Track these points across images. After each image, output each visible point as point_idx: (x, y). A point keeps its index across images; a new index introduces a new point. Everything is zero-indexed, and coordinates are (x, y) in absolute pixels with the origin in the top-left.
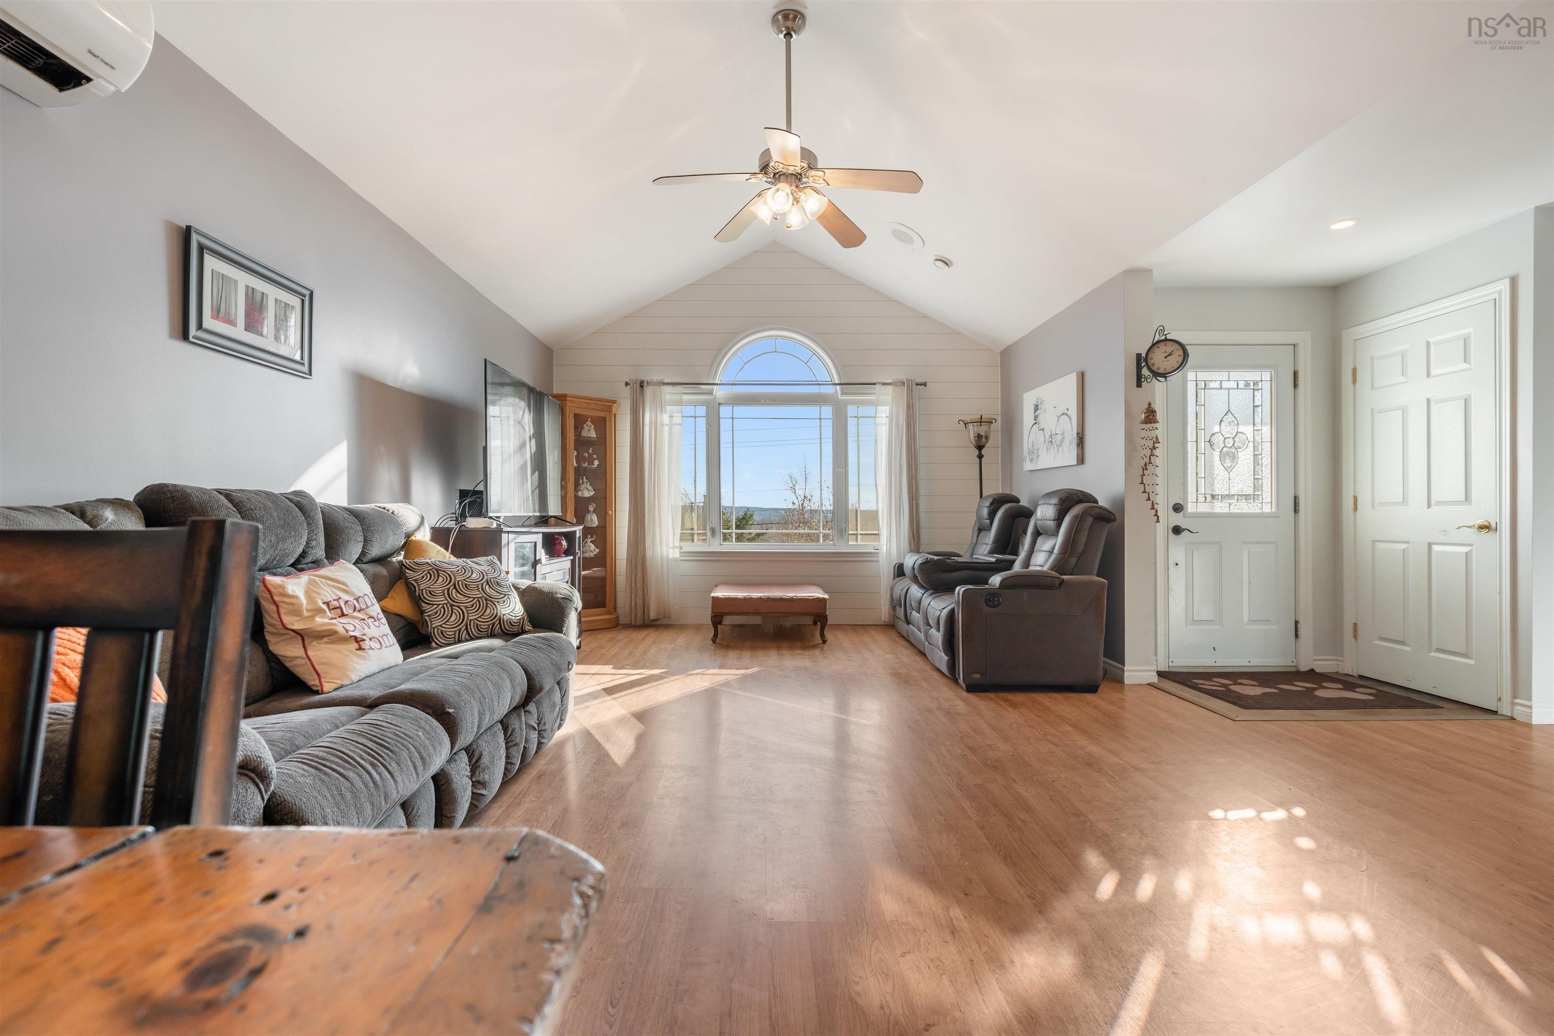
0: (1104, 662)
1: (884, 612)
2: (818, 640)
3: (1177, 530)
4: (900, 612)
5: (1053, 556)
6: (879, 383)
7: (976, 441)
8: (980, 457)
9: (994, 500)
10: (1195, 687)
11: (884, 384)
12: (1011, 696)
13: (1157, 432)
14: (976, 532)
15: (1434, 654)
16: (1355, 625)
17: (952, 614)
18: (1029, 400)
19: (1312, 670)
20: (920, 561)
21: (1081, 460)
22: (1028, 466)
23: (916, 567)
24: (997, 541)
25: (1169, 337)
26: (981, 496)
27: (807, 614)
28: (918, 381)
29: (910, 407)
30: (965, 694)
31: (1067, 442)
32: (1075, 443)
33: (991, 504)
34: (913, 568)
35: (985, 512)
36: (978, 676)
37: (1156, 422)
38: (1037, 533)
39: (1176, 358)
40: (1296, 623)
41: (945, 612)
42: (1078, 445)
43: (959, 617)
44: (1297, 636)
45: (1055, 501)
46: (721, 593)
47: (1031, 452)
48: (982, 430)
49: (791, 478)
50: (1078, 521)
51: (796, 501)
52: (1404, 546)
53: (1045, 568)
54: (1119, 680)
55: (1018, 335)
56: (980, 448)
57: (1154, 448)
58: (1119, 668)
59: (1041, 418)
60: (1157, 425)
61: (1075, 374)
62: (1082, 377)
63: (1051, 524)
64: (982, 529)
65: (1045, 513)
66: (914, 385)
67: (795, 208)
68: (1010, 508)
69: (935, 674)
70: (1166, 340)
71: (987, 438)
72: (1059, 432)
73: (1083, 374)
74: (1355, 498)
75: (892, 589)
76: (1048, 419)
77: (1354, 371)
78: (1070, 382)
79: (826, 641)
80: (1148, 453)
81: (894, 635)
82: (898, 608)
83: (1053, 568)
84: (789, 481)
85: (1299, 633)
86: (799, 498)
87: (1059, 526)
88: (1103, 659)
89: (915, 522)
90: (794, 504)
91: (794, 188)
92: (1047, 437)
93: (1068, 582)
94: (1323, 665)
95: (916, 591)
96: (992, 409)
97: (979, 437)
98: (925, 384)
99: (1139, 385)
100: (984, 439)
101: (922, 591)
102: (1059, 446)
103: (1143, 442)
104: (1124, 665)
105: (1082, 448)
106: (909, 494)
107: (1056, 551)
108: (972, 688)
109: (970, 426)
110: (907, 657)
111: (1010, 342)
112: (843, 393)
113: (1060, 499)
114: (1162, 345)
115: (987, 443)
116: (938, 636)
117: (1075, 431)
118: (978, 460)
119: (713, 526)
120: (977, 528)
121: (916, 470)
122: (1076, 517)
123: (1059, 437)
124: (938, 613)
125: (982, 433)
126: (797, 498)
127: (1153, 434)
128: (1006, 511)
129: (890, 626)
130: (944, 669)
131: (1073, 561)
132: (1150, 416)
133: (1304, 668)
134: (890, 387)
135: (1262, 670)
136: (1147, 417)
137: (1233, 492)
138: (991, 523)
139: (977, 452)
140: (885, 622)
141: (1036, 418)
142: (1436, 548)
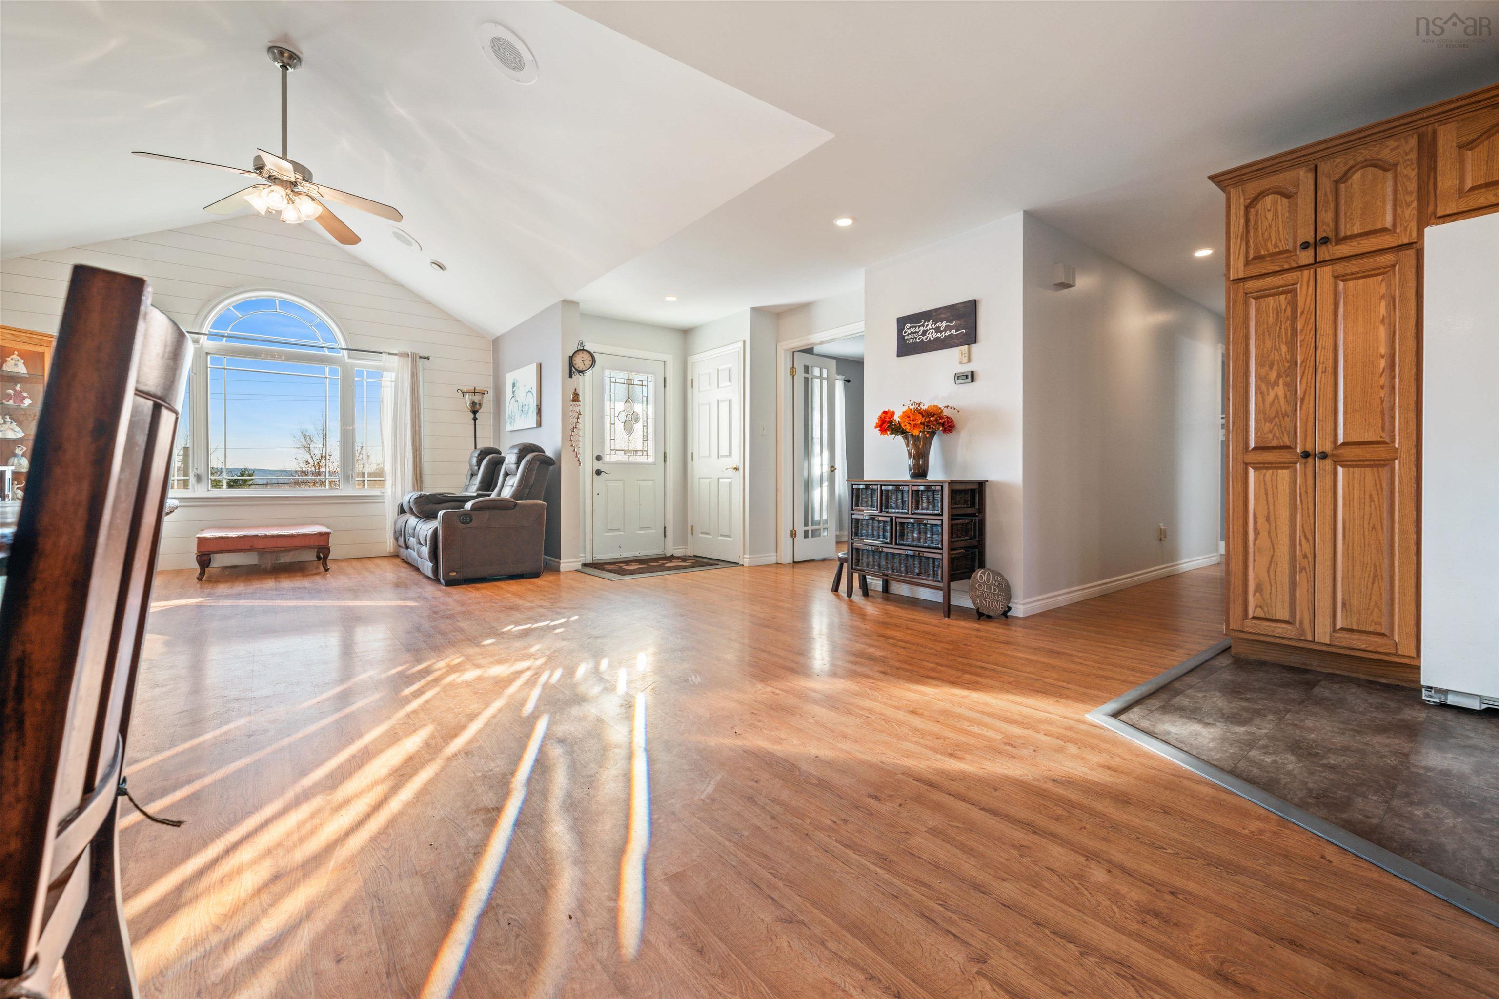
0: (544, 558)
1: (389, 544)
2: (322, 569)
3: (598, 472)
4: (401, 540)
5: (514, 488)
6: (385, 352)
7: (471, 407)
8: (475, 419)
9: (481, 451)
10: (604, 570)
11: (389, 354)
12: (478, 585)
13: (580, 408)
14: (469, 477)
15: (720, 538)
16: (692, 526)
17: (436, 531)
18: (509, 378)
19: (672, 555)
20: (415, 496)
21: (539, 424)
22: (509, 428)
23: (411, 501)
24: (482, 482)
25: (585, 348)
26: (476, 448)
27: (310, 548)
28: (423, 355)
29: (414, 375)
30: (444, 588)
31: (531, 410)
32: (535, 412)
33: (479, 455)
34: (409, 502)
35: (474, 461)
36: (454, 574)
37: (579, 401)
38: (507, 474)
39: (588, 363)
40: (665, 528)
41: (432, 530)
42: (537, 414)
43: (440, 532)
44: (665, 536)
45: (516, 451)
46: (208, 534)
47: (511, 417)
48: (477, 398)
49: (305, 436)
50: (530, 463)
51: (311, 461)
52: (710, 480)
53: (508, 497)
54: (556, 570)
55: (504, 330)
56: (475, 412)
57: (578, 418)
58: (557, 562)
59: (516, 393)
60: (580, 403)
61: (535, 365)
62: (540, 366)
63: (514, 467)
64: (473, 475)
65: (510, 459)
66: (418, 357)
67: (291, 206)
68: (493, 457)
69: (425, 580)
70: (583, 350)
71: (480, 405)
72: (527, 404)
73: (540, 365)
74: (692, 454)
75: (395, 524)
76: (521, 393)
77: (692, 380)
78: (532, 369)
79: (328, 569)
80: (575, 421)
81: (397, 561)
82: (400, 538)
83: (511, 497)
84: (303, 440)
85: (667, 533)
86: (314, 457)
87: (518, 468)
88: (543, 556)
89: (418, 470)
90: (307, 463)
91: (289, 191)
92: (520, 406)
93: (520, 504)
94: (678, 552)
95: (413, 521)
96: (485, 383)
97: (473, 404)
98: (428, 358)
99: (571, 376)
100: (478, 406)
101: (417, 520)
102: (527, 414)
103: (571, 413)
104: (560, 559)
105: (540, 416)
106: (413, 446)
107: (515, 485)
108: (450, 583)
109: (467, 395)
110: (405, 573)
111: (498, 334)
112: (350, 357)
113: (520, 450)
114: (580, 353)
115: (480, 408)
116: (425, 550)
117: (535, 404)
118: (473, 421)
119: (199, 472)
120: (470, 473)
121: (420, 427)
122: (528, 461)
123: (527, 407)
124: (425, 534)
125: (476, 401)
126: (312, 457)
127: (577, 409)
128: (489, 460)
129: (396, 556)
130: (430, 574)
131: (527, 491)
132: (576, 398)
133: (668, 555)
134: (396, 357)
135: (646, 558)
136: (573, 397)
137: (631, 449)
138: (479, 469)
139: (472, 415)
140: (390, 552)
141: (513, 392)
142: (721, 480)
